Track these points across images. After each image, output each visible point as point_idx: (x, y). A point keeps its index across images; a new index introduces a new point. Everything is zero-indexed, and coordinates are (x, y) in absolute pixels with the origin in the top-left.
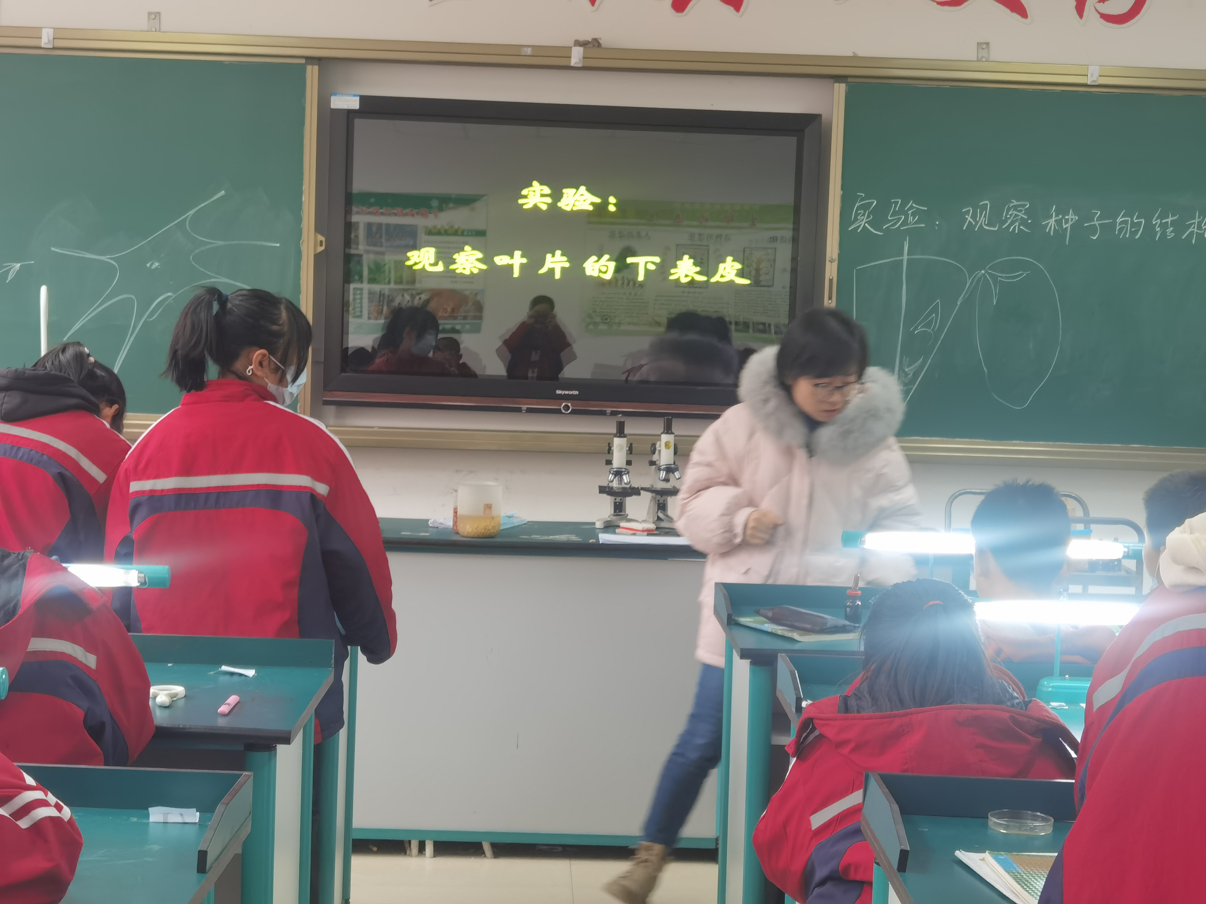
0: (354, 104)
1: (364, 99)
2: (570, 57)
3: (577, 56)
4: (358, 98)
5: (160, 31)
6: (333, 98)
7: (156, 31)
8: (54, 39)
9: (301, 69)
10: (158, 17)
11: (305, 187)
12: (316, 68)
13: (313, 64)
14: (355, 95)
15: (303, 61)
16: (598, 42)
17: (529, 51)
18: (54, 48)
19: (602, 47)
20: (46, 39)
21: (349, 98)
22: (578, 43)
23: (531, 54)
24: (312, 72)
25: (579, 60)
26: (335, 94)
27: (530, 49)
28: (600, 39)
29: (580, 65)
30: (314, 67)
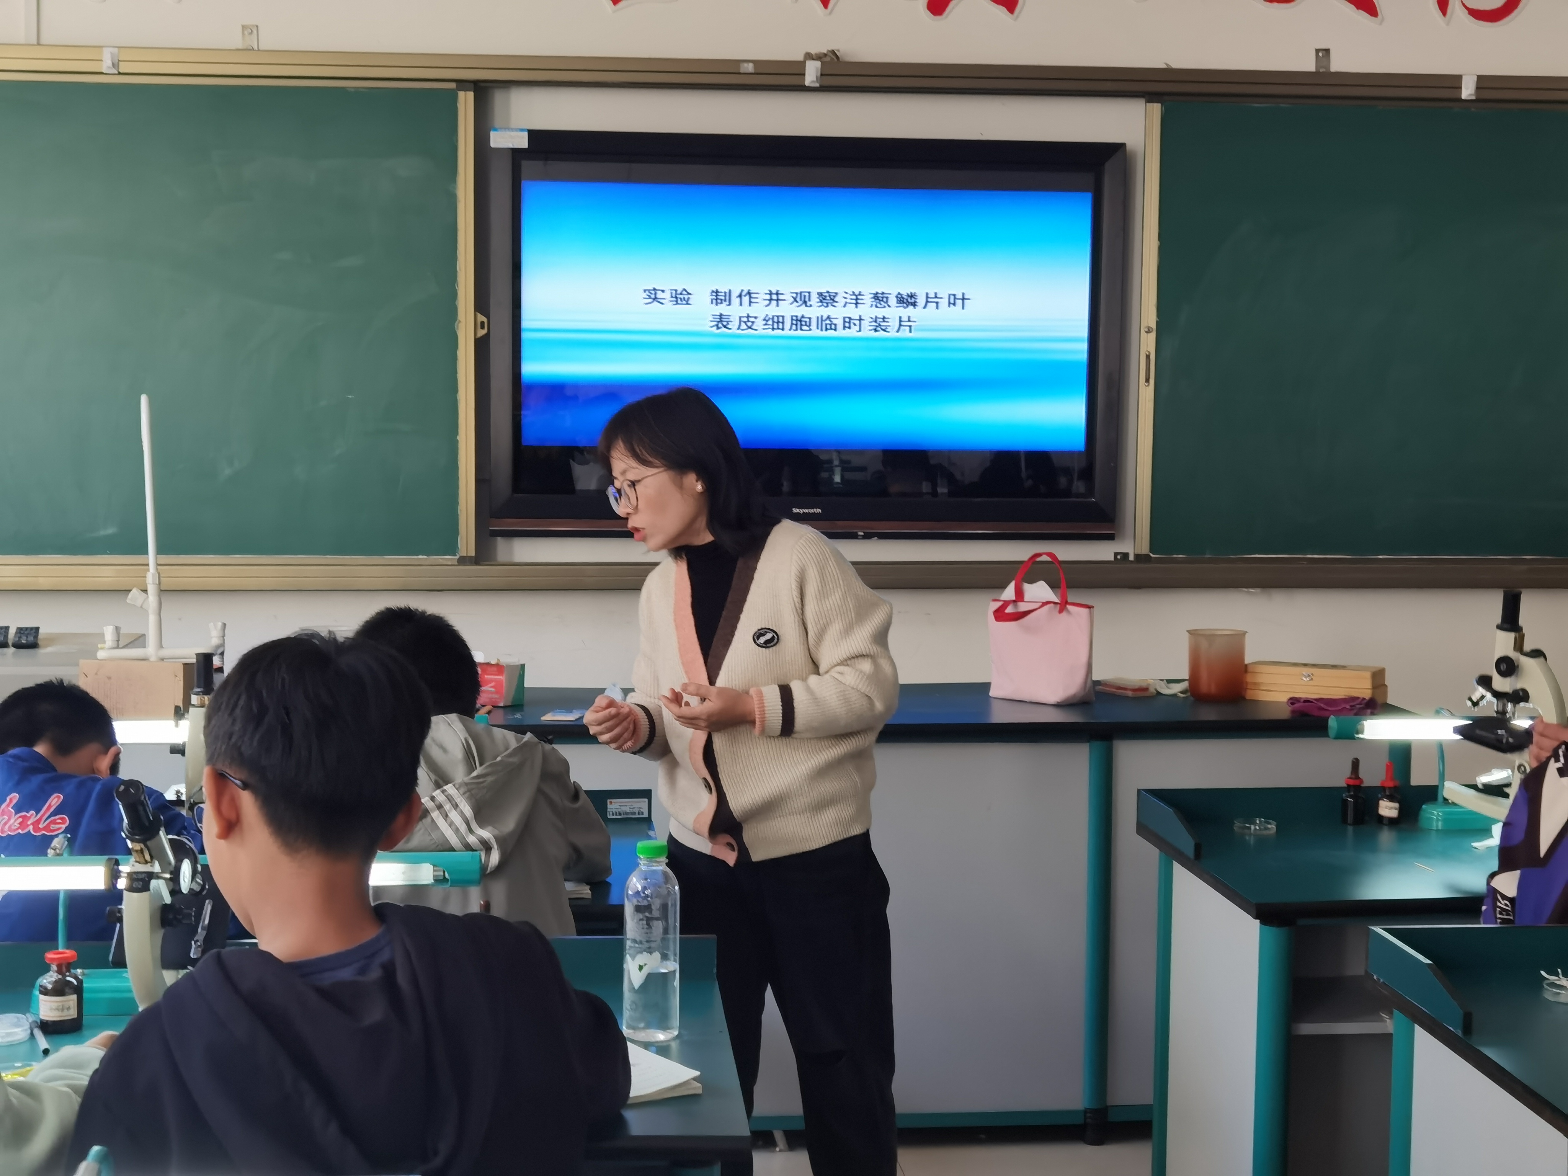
0: (522, 142)
1: (534, 135)
2: (804, 75)
3: (812, 74)
4: (526, 134)
5: (258, 50)
6: (493, 134)
7: (253, 49)
8: (118, 60)
9: (451, 96)
10: (255, 32)
11: (460, 252)
12: (471, 95)
13: (465, 90)
14: (522, 130)
15: (453, 85)
16: (837, 55)
17: (750, 68)
18: (120, 74)
19: (840, 60)
20: (106, 61)
21: (513, 133)
22: (809, 56)
23: (753, 71)
25: (817, 77)
26: (496, 130)
27: (751, 65)
28: (838, 51)
29: (817, 85)
30: (468, 92)
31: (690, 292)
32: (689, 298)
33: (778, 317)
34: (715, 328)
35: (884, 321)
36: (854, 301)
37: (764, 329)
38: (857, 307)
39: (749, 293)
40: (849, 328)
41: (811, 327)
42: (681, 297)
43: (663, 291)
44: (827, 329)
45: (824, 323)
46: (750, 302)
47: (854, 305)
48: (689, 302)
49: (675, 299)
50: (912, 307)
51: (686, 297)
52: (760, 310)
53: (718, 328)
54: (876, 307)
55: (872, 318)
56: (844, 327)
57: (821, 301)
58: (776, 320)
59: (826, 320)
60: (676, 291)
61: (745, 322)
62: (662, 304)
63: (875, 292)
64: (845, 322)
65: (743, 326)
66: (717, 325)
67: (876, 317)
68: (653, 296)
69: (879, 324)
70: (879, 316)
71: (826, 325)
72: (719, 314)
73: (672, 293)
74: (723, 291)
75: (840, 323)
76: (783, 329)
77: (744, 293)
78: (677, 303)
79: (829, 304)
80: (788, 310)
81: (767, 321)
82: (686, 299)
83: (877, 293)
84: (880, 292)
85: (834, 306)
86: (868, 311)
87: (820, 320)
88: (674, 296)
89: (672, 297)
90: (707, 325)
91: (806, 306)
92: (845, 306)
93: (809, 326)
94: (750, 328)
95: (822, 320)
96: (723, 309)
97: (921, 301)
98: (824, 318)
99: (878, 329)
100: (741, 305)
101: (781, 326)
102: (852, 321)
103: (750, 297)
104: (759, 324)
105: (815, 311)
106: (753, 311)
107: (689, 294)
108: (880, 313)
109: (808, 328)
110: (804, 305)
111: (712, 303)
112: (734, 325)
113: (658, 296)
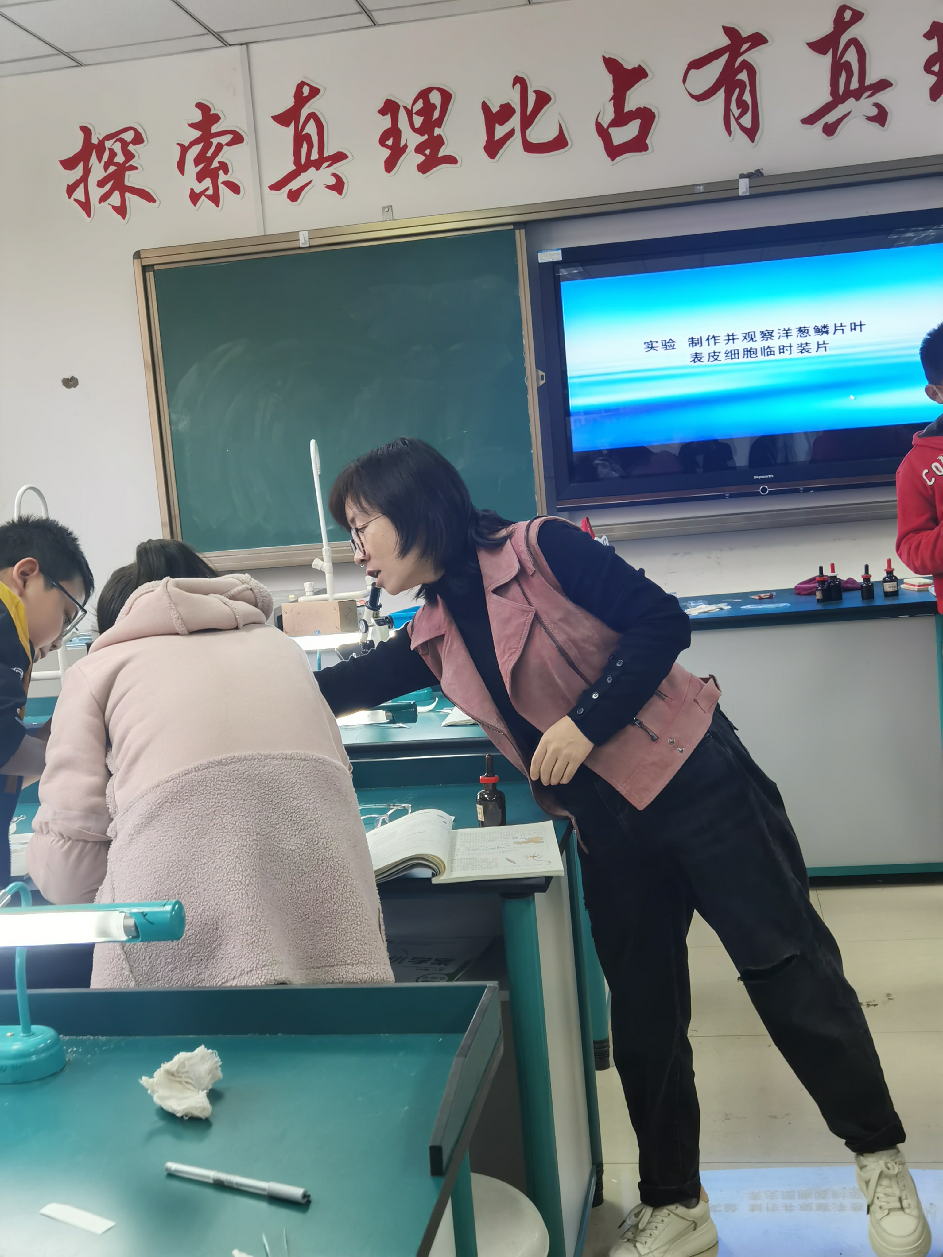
0: (557, 256)
1: (565, 251)
2: (738, 188)
3: (744, 187)
4: (560, 252)
5: (393, 220)
6: (539, 254)
7: (390, 220)
8: (309, 239)
9: (511, 233)
10: (390, 209)
11: (524, 333)
12: (523, 231)
13: (519, 229)
14: (558, 250)
15: (512, 227)
16: (761, 172)
17: (701, 188)
18: (310, 247)
19: (765, 175)
20: (303, 241)
21: (552, 252)
22: (742, 176)
23: (704, 191)
24: (520, 236)
25: (746, 189)
26: (541, 251)
27: (702, 187)
28: (762, 169)
29: (748, 194)
30: (521, 230)
31: (675, 341)
32: (674, 345)
33: (734, 350)
34: (693, 362)
35: (807, 346)
36: (786, 335)
37: (726, 359)
38: (787, 338)
39: (714, 337)
40: (783, 352)
41: (757, 355)
42: (669, 345)
43: (657, 342)
44: (768, 355)
45: (766, 351)
46: (715, 343)
47: (786, 337)
48: (674, 347)
49: (665, 346)
50: (826, 334)
51: (672, 344)
52: (722, 347)
53: (695, 362)
54: (801, 336)
55: (798, 345)
56: (780, 353)
57: (763, 337)
58: (733, 352)
59: (767, 349)
60: (665, 341)
61: (713, 356)
62: (657, 350)
63: (799, 327)
64: (780, 349)
65: (712, 359)
66: (694, 360)
67: (801, 344)
68: (650, 346)
69: (804, 348)
70: (803, 343)
71: (768, 352)
72: (694, 353)
73: (662, 343)
74: (697, 337)
75: (777, 350)
76: (738, 358)
77: (710, 338)
78: (666, 349)
79: (769, 339)
80: (741, 345)
81: (728, 354)
82: (672, 345)
83: (801, 328)
84: (802, 326)
85: (772, 339)
86: (795, 340)
87: (763, 350)
88: (664, 344)
89: (663, 345)
90: (687, 360)
91: (753, 341)
92: (779, 338)
93: (756, 354)
94: (716, 359)
95: (764, 350)
96: (697, 349)
97: (831, 329)
98: (766, 348)
99: (803, 351)
100: (709, 345)
101: (737, 356)
102: (785, 348)
103: (715, 340)
104: (722, 356)
105: (759, 344)
106: (717, 348)
107: (674, 342)
108: (803, 340)
109: (755, 356)
110: (751, 341)
111: (690, 346)
112: (705, 359)
113: (653, 346)
